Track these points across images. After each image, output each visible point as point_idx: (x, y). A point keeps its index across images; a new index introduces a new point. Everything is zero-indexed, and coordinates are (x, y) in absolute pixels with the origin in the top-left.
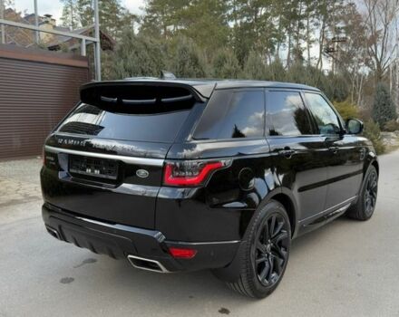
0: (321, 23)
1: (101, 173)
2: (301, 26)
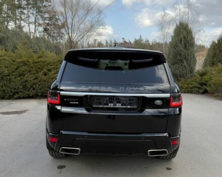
0: (35, 13)
1: (122, 105)
2: (22, 13)
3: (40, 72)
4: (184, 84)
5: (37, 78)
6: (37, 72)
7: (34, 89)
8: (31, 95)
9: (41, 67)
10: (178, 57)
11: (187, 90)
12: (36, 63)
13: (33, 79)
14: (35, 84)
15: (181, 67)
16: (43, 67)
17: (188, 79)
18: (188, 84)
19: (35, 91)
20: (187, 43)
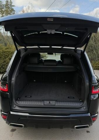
3: (7, 58)
4: (94, 64)
5: (5, 62)
6: (5, 58)
7: (3, 68)
8: (2, 72)
9: (8, 55)
10: (91, 48)
11: (96, 68)
12: (4, 52)
13: (3, 62)
14: (4, 65)
15: (92, 54)
16: (9, 55)
17: (97, 61)
18: (96, 64)
19: (4, 69)
20: (96, 40)
